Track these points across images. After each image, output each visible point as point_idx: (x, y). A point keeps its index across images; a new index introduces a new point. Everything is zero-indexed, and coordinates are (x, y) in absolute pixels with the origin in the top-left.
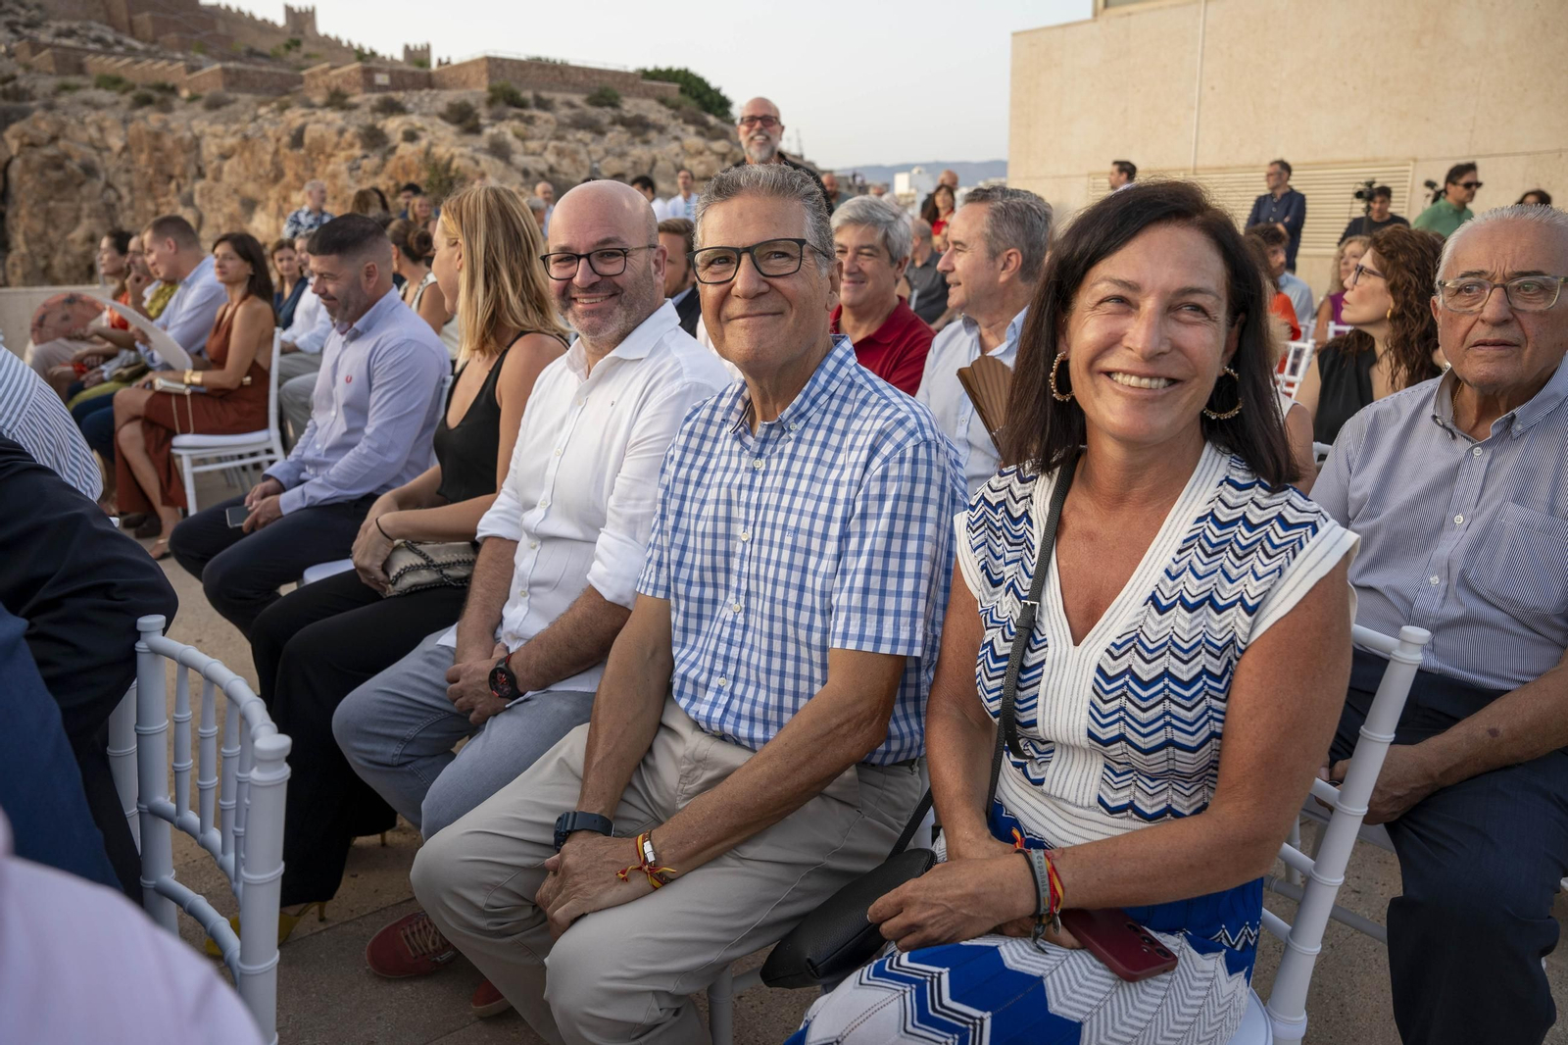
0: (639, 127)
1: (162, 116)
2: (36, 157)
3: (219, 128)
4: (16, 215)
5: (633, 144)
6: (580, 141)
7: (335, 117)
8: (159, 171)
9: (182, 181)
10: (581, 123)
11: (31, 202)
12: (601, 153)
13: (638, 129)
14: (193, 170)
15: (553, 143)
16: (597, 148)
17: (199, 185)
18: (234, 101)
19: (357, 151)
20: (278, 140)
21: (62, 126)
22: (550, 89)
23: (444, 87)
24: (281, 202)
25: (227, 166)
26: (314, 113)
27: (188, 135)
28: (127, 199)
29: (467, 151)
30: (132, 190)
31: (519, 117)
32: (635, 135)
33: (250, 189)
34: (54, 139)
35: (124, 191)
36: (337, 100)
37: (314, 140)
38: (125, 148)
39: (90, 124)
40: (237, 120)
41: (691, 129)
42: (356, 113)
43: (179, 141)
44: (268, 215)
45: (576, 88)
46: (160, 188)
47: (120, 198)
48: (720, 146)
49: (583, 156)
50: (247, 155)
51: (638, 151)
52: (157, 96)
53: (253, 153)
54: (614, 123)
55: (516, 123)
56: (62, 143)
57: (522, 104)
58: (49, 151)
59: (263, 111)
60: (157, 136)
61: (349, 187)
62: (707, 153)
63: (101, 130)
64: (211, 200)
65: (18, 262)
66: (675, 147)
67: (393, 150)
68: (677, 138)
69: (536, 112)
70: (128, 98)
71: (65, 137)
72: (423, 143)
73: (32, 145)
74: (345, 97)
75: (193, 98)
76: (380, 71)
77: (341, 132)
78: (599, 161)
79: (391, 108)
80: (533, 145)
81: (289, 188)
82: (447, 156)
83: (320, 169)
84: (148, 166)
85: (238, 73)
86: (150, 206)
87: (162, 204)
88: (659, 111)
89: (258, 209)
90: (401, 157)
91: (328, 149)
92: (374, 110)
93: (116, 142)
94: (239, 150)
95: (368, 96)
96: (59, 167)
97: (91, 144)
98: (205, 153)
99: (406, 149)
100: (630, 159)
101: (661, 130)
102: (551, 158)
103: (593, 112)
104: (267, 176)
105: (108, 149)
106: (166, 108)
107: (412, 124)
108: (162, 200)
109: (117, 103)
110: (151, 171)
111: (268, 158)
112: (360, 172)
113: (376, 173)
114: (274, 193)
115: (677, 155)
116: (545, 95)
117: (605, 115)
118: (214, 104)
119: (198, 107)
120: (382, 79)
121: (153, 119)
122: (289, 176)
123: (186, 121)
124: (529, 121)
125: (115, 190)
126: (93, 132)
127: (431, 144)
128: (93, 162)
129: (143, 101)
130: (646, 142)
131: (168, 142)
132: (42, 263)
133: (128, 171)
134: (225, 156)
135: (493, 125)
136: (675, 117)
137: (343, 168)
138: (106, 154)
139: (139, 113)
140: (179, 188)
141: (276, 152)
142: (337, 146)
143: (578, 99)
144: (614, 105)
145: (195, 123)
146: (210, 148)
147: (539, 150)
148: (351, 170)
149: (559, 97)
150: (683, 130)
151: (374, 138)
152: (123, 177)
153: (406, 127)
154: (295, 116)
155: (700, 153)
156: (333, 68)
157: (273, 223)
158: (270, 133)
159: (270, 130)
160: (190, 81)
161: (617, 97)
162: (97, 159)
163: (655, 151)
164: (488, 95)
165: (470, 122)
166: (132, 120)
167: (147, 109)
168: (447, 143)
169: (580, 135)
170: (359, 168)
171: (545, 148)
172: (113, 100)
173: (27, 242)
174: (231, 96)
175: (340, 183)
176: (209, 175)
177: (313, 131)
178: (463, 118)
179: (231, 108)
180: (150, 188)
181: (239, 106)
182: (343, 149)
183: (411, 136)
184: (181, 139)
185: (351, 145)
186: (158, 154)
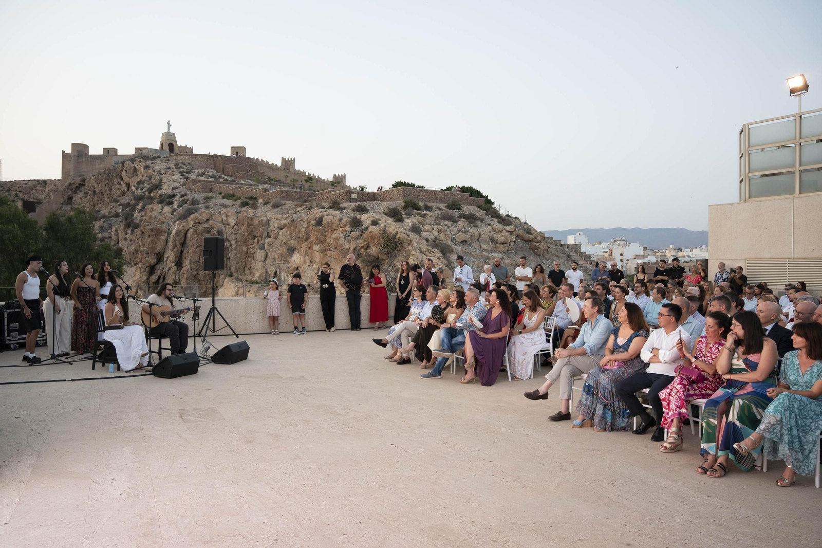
0: (471, 219)
1: (254, 211)
2: (200, 228)
3: (279, 216)
4: (188, 252)
5: (470, 227)
6: (446, 225)
7: (337, 213)
8: (250, 234)
9: (260, 239)
10: (446, 217)
11: (195, 247)
12: (456, 231)
13: (471, 220)
14: (265, 234)
15: (436, 226)
16: (455, 229)
17: (267, 240)
18: (284, 205)
19: (348, 229)
20: (309, 222)
21: (212, 215)
22: (430, 202)
23: (381, 200)
24: (307, 249)
25: (281, 232)
26: (327, 211)
27: (265, 219)
28: (234, 246)
29: (402, 230)
30: (236, 242)
31: (419, 214)
32: (470, 223)
33: (293, 243)
34: (208, 220)
35: (233, 242)
36: (335, 205)
37: (327, 223)
38: (236, 224)
39: (223, 214)
40: (287, 213)
41: (495, 220)
42: (345, 211)
43: (261, 222)
44: (300, 255)
45: (441, 201)
46: (250, 241)
47: (231, 245)
48: (509, 228)
49: (448, 233)
50: (292, 228)
51: (473, 230)
52: (251, 202)
53: (295, 228)
54: (460, 217)
55: (418, 217)
56: (211, 222)
57: (418, 208)
58: (206, 225)
59: (299, 209)
60: (252, 219)
61: (344, 244)
62: (504, 231)
63: (227, 216)
64: (272, 247)
65: (185, 272)
66: (489, 228)
67: (367, 228)
68: (489, 225)
69: (425, 212)
70: (238, 203)
71: (212, 219)
72: (382, 226)
73: (199, 223)
74: (339, 204)
75: (266, 203)
76: (353, 193)
77: (340, 220)
78: (455, 235)
79: (362, 210)
80: (427, 227)
81: (312, 243)
82: (394, 232)
83: (328, 236)
84: (245, 232)
85: (286, 192)
86: (245, 249)
87: (250, 248)
88: (479, 211)
89: (296, 252)
90: (371, 232)
91: (334, 227)
92: (353, 210)
93: (232, 221)
94: (288, 226)
95: (350, 204)
96: (209, 232)
97: (222, 222)
98: (271, 227)
99: (373, 228)
100: (469, 234)
101: (482, 221)
102: (436, 234)
103: (450, 211)
104: (303, 238)
105: (229, 224)
106: (255, 207)
107: (373, 217)
108: (251, 246)
109: (233, 205)
110: (246, 234)
111: (303, 230)
112: (350, 238)
113: (357, 239)
114: (304, 245)
115: (490, 232)
116: (429, 204)
117: (456, 213)
118: (276, 206)
119: (269, 207)
120: (354, 196)
121: (248, 212)
122: (313, 238)
123: (264, 213)
124: (424, 216)
125: (230, 242)
126: (224, 217)
127: (385, 227)
128: (222, 230)
129: (244, 204)
130: (476, 226)
131: (256, 222)
132: (195, 273)
133: (236, 234)
134: (281, 228)
135: (408, 218)
136: (487, 215)
137: (342, 235)
138: (227, 226)
139: (243, 209)
140: (258, 242)
141: (307, 227)
142: (338, 225)
143: (442, 206)
144: (459, 209)
145: (268, 214)
146: (274, 224)
147: (430, 230)
148: (345, 237)
149: (435, 205)
150: (492, 220)
151: (356, 223)
152: (233, 236)
153: (372, 219)
154: (316, 212)
155: (501, 231)
156: (331, 191)
157: (302, 258)
158: (305, 219)
159: (306, 218)
160: (264, 196)
161: (460, 205)
162: (224, 228)
163: (481, 230)
164: (403, 204)
165: (399, 217)
166: (240, 212)
167: (246, 207)
168: (392, 227)
169: (446, 222)
170: (349, 236)
171: (433, 229)
172: (231, 204)
173: (191, 264)
174: (283, 202)
175: (340, 242)
176: (272, 236)
177: (327, 219)
178: (395, 214)
179: (284, 207)
180: (245, 242)
181: (287, 207)
182: (341, 227)
183: (375, 223)
184: (262, 220)
185: (345, 226)
186: (251, 227)
